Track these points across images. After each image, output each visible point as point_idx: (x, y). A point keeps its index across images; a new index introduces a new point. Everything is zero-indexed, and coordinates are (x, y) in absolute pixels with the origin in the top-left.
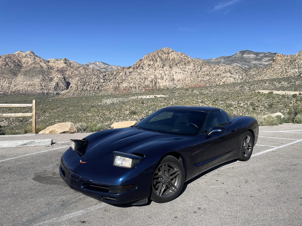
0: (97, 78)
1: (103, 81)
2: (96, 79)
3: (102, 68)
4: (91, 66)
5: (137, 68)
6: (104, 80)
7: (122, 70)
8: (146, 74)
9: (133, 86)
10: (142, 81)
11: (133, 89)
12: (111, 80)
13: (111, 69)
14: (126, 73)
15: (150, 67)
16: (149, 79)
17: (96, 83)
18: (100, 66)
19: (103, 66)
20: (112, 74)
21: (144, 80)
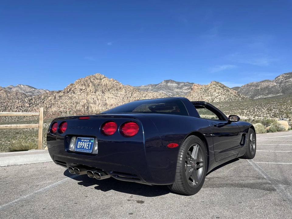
0: (21, 102)
1: (28, 105)
2: (20, 104)
3: (27, 91)
4: (14, 90)
5: (68, 92)
6: (30, 105)
7: (52, 94)
8: (78, 98)
9: (63, 111)
10: (73, 105)
11: (63, 114)
12: (38, 104)
13: (38, 92)
14: (55, 97)
15: (82, 92)
16: (81, 103)
17: (20, 108)
18: (25, 89)
19: (28, 89)
20: (39, 98)
21: (75, 104)
